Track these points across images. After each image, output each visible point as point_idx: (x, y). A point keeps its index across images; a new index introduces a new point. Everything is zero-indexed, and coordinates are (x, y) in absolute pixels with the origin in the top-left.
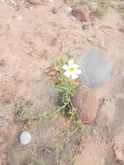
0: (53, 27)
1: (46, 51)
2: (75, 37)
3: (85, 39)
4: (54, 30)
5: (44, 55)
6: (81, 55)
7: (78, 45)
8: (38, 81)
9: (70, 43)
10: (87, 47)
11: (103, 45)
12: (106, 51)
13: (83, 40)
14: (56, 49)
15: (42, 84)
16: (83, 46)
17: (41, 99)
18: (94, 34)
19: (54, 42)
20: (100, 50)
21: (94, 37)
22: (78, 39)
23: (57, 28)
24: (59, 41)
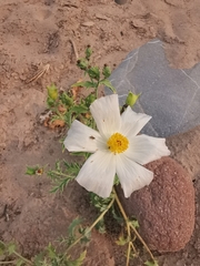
0: (46, 8)
1: (35, 68)
2: (100, 25)
3: (127, 25)
4: (48, 14)
5: (32, 79)
6: (122, 65)
7: (111, 43)
8: (25, 148)
9: (92, 40)
10: (133, 43)
11: (170, 33)
12: (182, 48)
13: (122, 28)
14: (59, 58)
15: (38, 153)
16: (124, 43)
17: (40, 196)
18: (143, 11)
19: (52, 42)
20: (166, 46)
21: (146, 17)
22: (108, 27)
23: (55, 9)
24: (64, 38)
